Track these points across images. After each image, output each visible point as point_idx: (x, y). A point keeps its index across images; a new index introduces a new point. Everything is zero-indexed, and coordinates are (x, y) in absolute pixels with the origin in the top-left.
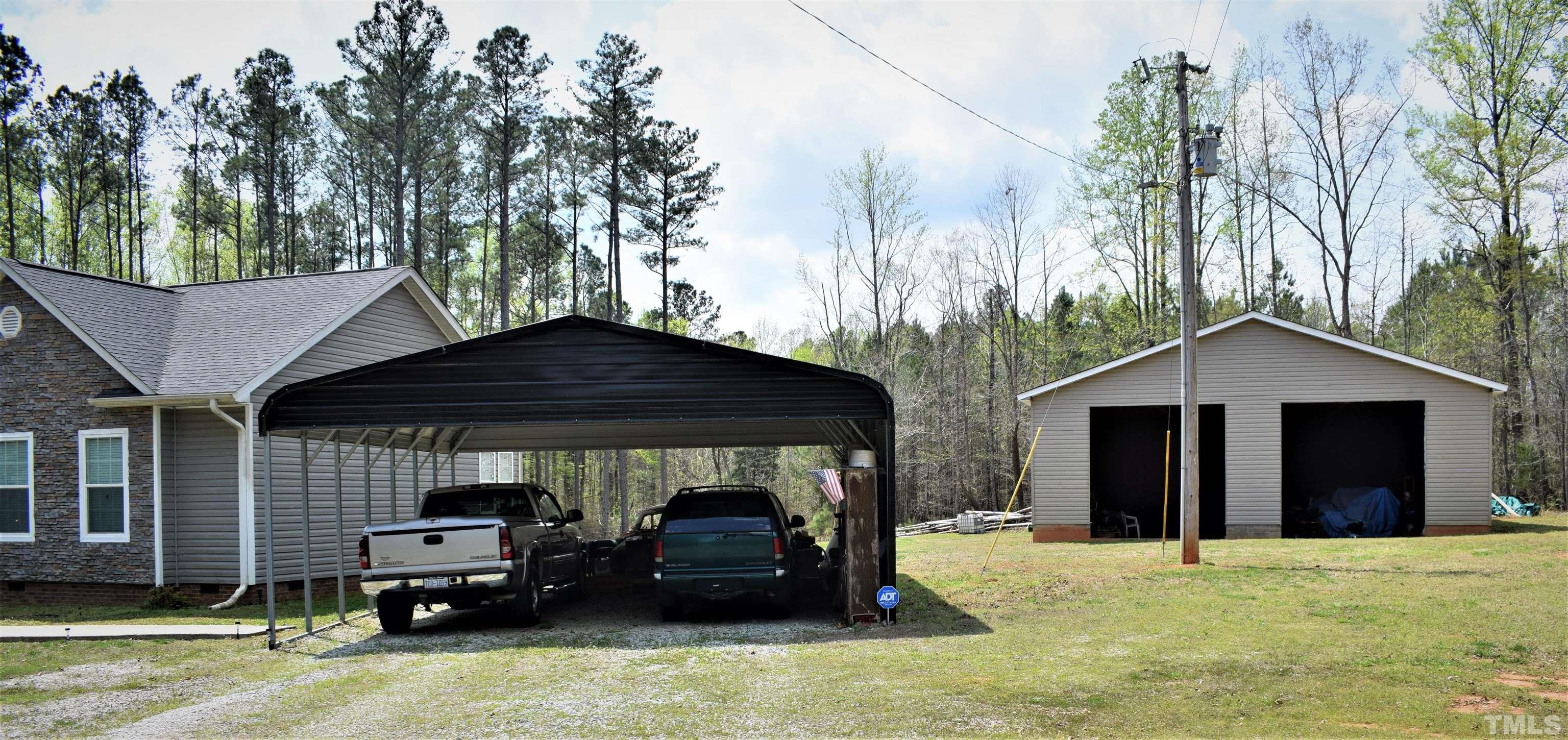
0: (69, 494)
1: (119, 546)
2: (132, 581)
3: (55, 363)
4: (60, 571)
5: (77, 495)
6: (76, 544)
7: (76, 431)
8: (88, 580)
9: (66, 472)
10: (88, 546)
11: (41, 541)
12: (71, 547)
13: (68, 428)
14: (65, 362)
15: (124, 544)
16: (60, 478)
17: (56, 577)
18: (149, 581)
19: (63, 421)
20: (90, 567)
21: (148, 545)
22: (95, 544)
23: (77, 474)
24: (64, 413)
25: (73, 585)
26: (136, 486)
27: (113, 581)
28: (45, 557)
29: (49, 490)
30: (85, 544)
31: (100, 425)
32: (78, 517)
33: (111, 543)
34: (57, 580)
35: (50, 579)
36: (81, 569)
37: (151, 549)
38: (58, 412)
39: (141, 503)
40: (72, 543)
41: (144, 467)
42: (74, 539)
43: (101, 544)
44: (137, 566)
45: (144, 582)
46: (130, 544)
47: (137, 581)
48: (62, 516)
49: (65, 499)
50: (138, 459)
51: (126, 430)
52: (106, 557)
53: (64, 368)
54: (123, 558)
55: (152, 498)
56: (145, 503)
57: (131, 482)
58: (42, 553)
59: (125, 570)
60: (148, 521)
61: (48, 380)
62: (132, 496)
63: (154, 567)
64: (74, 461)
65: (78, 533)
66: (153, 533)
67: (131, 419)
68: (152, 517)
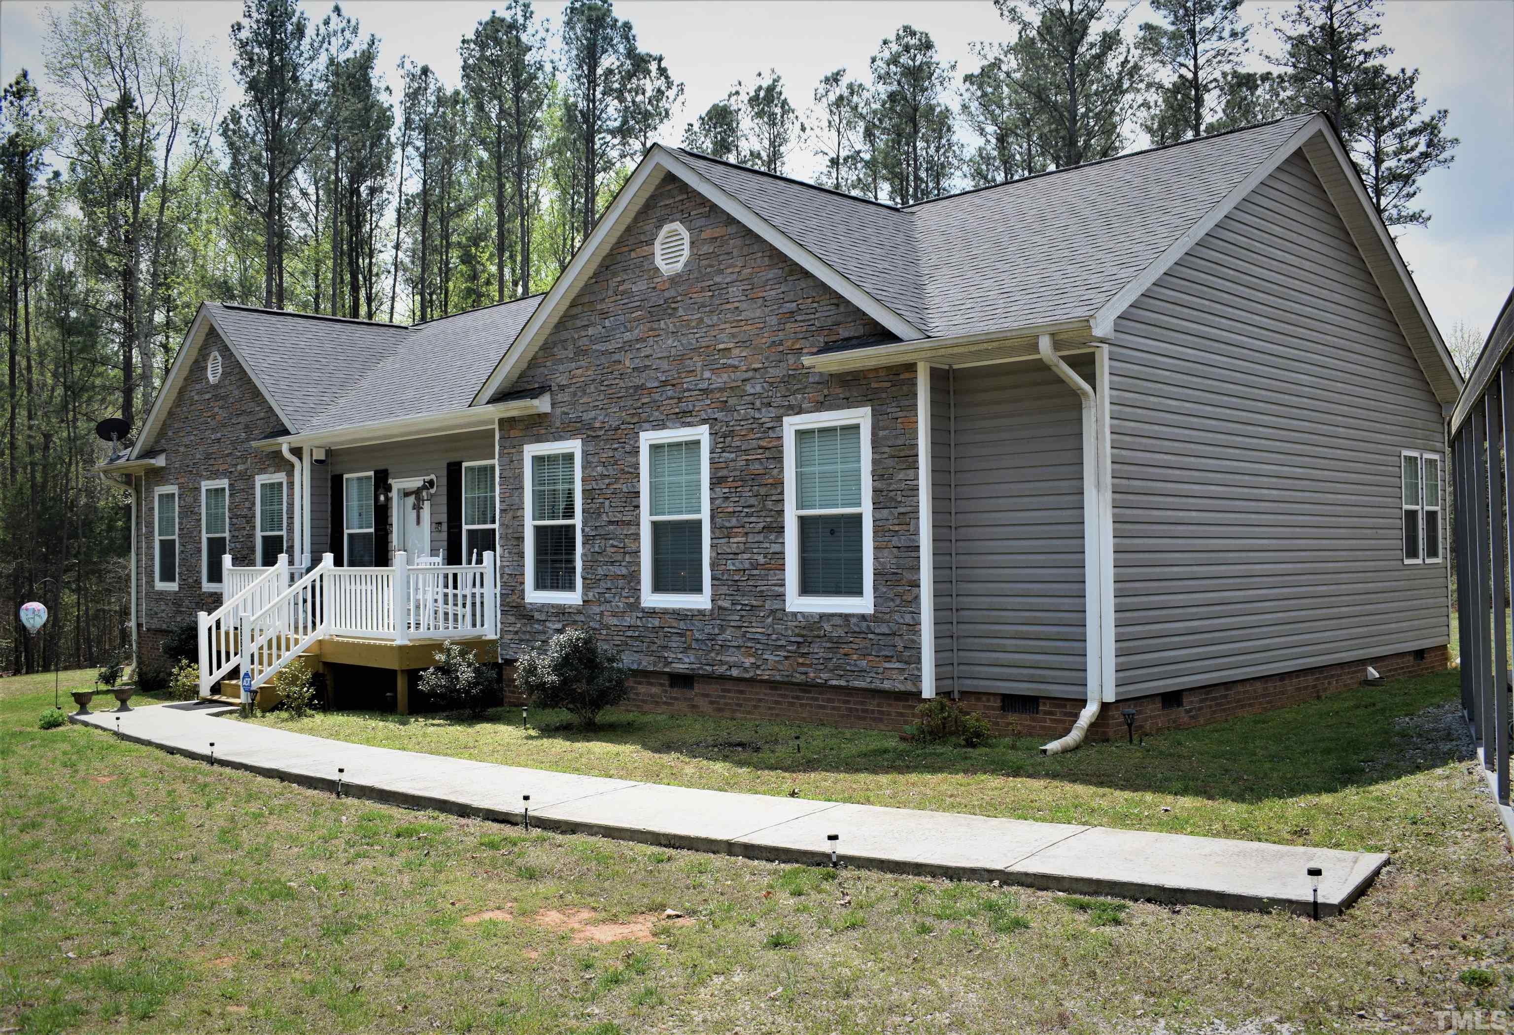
0: (768, 529)
1: (853, 620)
2: (877, 685)
3: (742, 306)
4: (752, 660)
5: (781, 530)
6: (780, 614)
7: (779, 419)
8: (799, 678)
9: (763, 491)
10: (800, 618)
11: (720, 608)
12: (770, 620)
13: (766, 415)
14: (761, 300)
15: (863, 617)
16: (753, 501)
17: (746, 670)
18: (909, 687)
19: (758, 403)
20: (803, 655)
21: (908, 619)
22: (811, 615)
23: (782, 493)
24: (758, 389)
25: (772, 684)
26: (885, 512)
27: (843, 683)
28: (728, 635)
29: (734, 522)
30: (795, 614)
31: (820, 406)
32: (782, 568)
33: (840, 615)
34: (747, 676)
35: (735, 672)
36: (786, 658)
37: (914, 627)
38: (749, 389)
39: (895, 541)
40: (773, 612)
41: (901, 476)
42: (776, 605)
43: (822, 616)
44: (888, 658)
45: (901, 687)
46: (874, 618)
47: (887, 685)
48: (755, 566)
49: (760, 537)
50: (890, 462)
51: (867, 411)
52: (830, 640)
53: (758, 313)
54: (861, 643)
55: (917, 533)
56: (902, 541)
57: (877, 505)
58: (722, 629)
59: (864, 663)
60: (908, 575)
61: (733, 336)
62: (878, 531)
63: (919, 661)
64: (776, 471)
65: (781, 596)
66: (917, 598)
67: (876, 391)
68: (917, 569)
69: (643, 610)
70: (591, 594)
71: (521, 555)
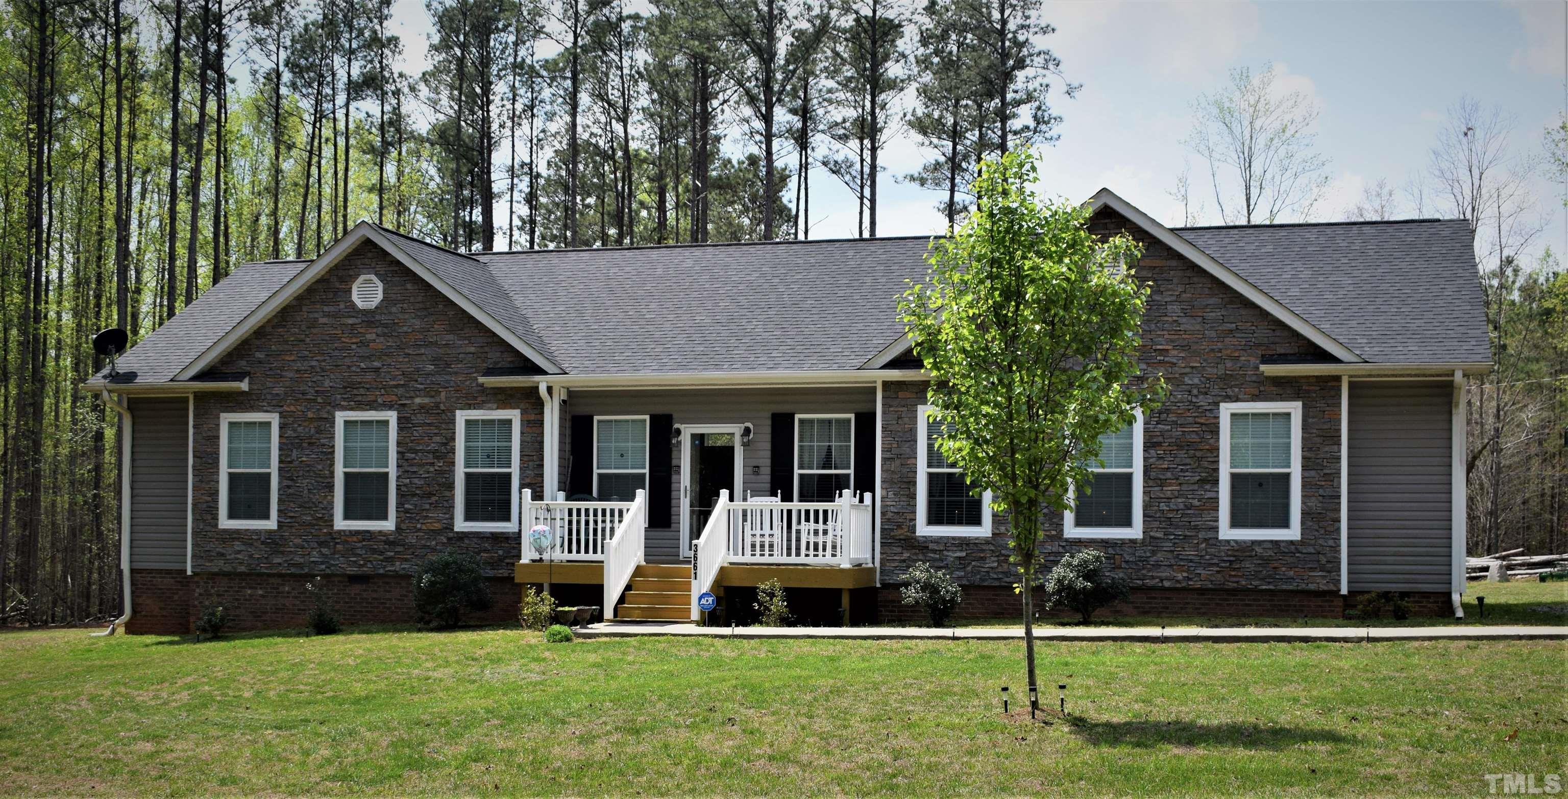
0: (1203, 481)
1: (1282, 545)
2: (1303, 586)
3: (1181, 320)
4: (1185, 574)
5: (1216, 482)
6: (1213, 541)
7: (1217, 404)
8: (1232, 585)
9: (1198, 454)
10: (1233, 544)
11: (1151, 537)
12: (1204, 545)
13: (1202, 401)
14: (1200, 319)
15: (1292, 542)
16: (1188, 461)
17: (1178, 582)
18: (1332, 587)
19: (1195, 392)
20: (1234, 569)
21: (1331, 543)
22: (1245, 542)
23: (1218, 456)
24: (1196, 381)
25: (1202, 591)
26: (1313, 473)
27: (1271, 587)
28: (1160, 556)
29: (1169, 475)
30: (1228, 542)
31: (1255, 398)
32: (1216, 509)
33: (1272, 541)
34: (1178, 585)
35: (1167, 584)
36: (1218, 572)
37: (1336, 548)
38: (1187, 380)
39: (1321, 492)
40: (1206, 540)
41: (1327, 449)
42: (1210, 535)
43: (1254, 542)
44: (1312, 569)
45: (1323, 587)
46: (1302, 542)
47: (1312, 587)
48: (1190, 507)
49: (1196, 487)
50: (1319, 440)
51: (1299, 405)
52: (1262, 558)
53: (1198, 327)
54: (1290, 560)
55: (1339, 487)
56: (1329, 492)
57: (1305, 468)
58: (1154, 553)
59: (1292, 573)
60: (1333, 515)
61: (1172, 341)
62: (1305, 485)
63: (1339, 570)
64: (1212, 441)
65: (1216, 529)
66: (1338, 530)
67: (1308, 392)
68: (1338, 510)
69: (1067, 540)
70: (1003, 529)
71: (913, 496)
